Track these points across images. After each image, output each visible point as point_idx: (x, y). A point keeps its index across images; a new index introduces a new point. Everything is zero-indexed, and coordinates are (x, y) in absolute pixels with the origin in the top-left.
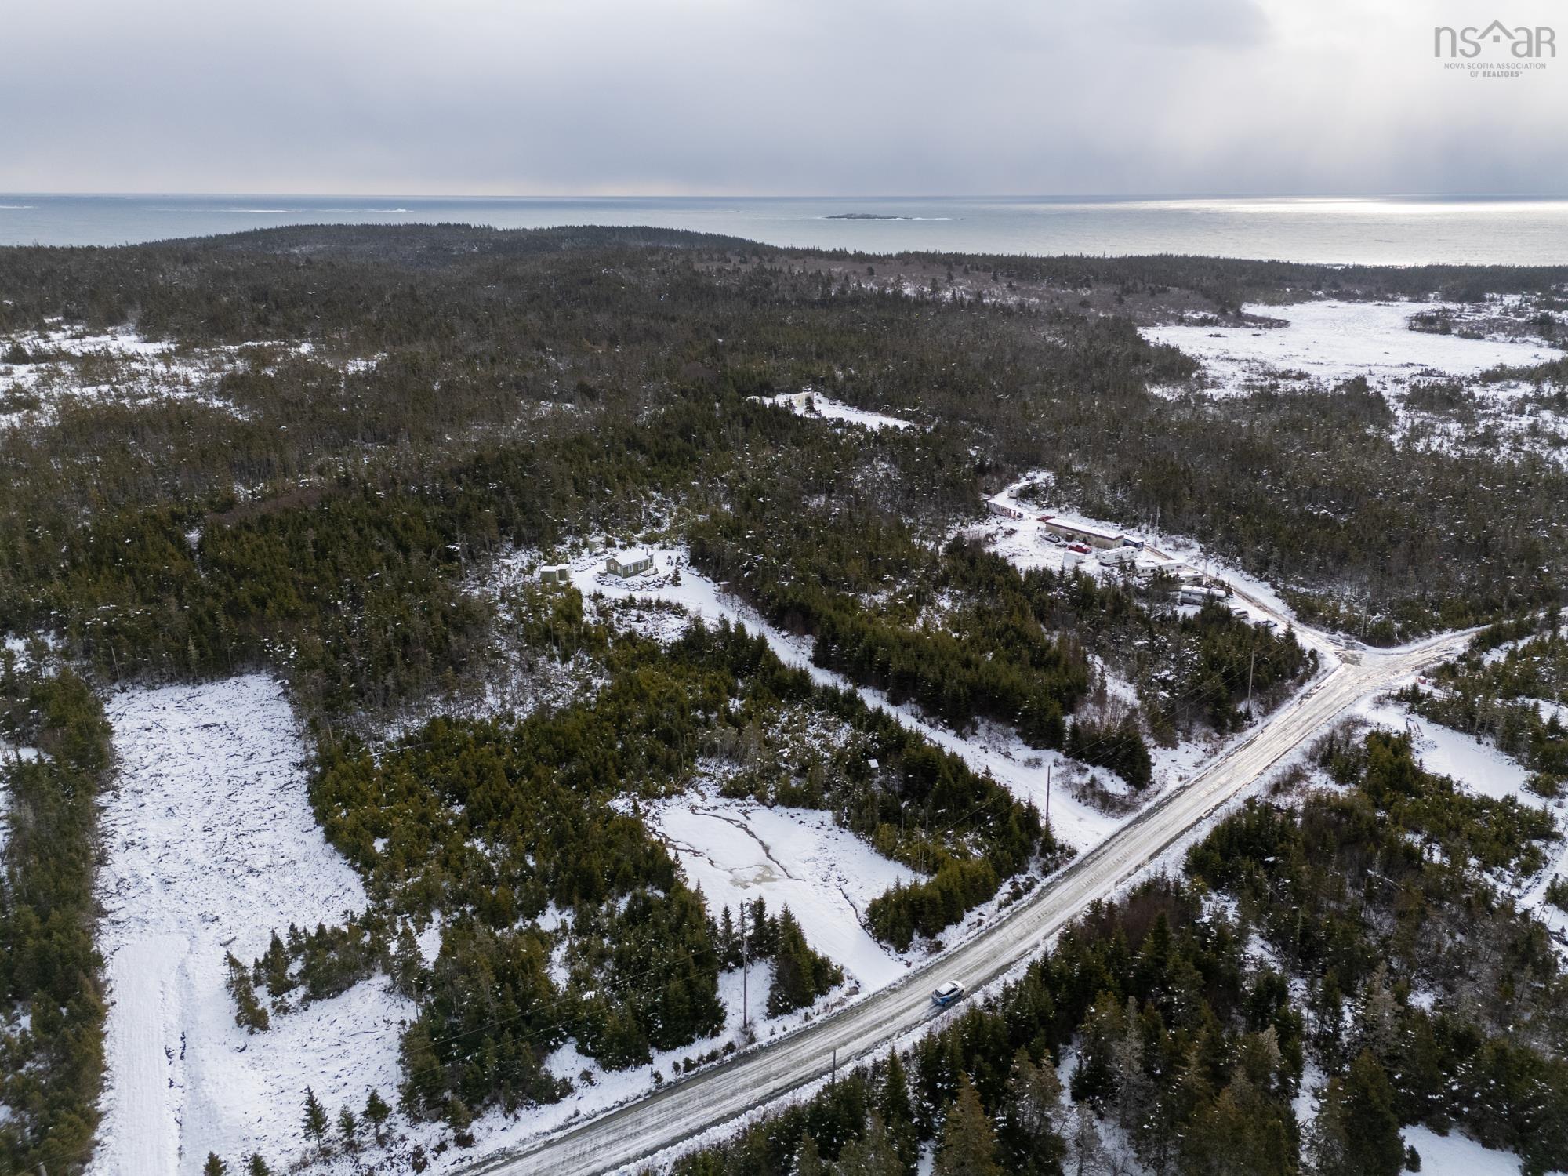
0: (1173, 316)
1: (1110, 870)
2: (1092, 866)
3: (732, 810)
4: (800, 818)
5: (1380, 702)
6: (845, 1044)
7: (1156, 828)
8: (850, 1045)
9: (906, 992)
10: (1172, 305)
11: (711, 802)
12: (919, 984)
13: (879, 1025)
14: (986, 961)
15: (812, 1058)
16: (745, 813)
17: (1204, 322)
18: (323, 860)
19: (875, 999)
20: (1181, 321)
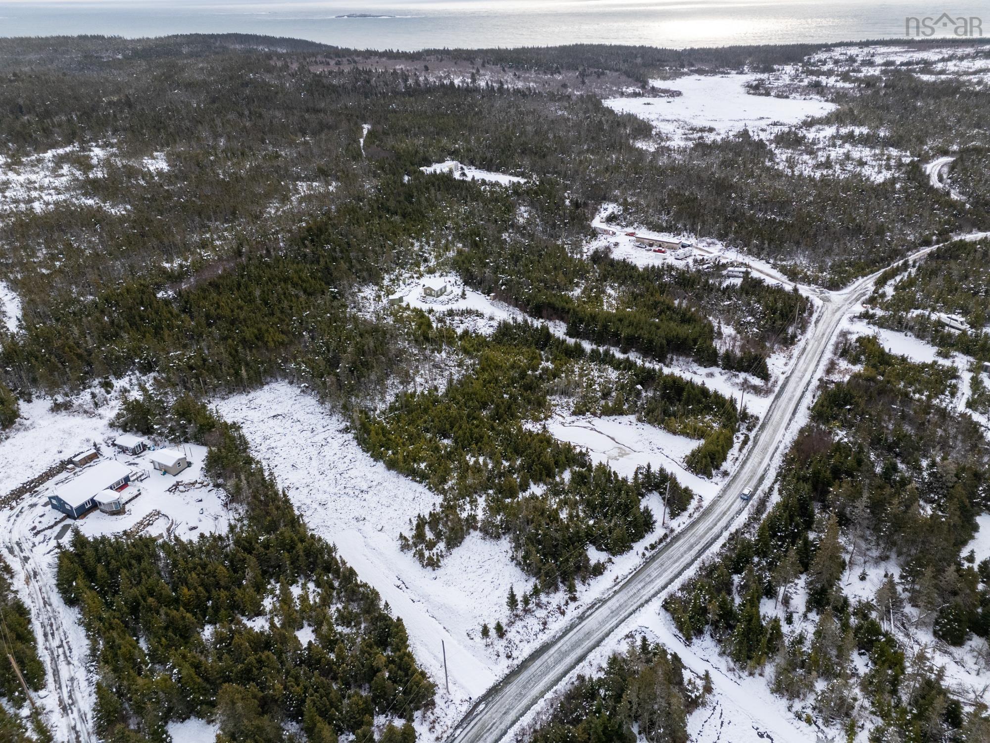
0: (617, 92)
1: (779, 424)
2: (770, 423)
3: (582, 421)
4: (619, 421)
5: (851, 320)
6: (716, 525)
7: (786, 400)
8: (718, 524)
9: (726, 497)
10: (613, 83)
11: (569, 419)
12: (729, 493)
13: (724, 514)
14: (752, 476)
15: (706, 533)
16: (590, 422)
17: (635, 95)
18: (395, 480)
19: (714, 503)
20: (622, 94)
